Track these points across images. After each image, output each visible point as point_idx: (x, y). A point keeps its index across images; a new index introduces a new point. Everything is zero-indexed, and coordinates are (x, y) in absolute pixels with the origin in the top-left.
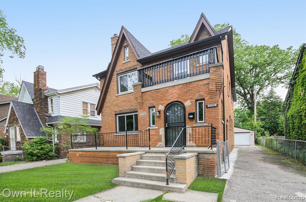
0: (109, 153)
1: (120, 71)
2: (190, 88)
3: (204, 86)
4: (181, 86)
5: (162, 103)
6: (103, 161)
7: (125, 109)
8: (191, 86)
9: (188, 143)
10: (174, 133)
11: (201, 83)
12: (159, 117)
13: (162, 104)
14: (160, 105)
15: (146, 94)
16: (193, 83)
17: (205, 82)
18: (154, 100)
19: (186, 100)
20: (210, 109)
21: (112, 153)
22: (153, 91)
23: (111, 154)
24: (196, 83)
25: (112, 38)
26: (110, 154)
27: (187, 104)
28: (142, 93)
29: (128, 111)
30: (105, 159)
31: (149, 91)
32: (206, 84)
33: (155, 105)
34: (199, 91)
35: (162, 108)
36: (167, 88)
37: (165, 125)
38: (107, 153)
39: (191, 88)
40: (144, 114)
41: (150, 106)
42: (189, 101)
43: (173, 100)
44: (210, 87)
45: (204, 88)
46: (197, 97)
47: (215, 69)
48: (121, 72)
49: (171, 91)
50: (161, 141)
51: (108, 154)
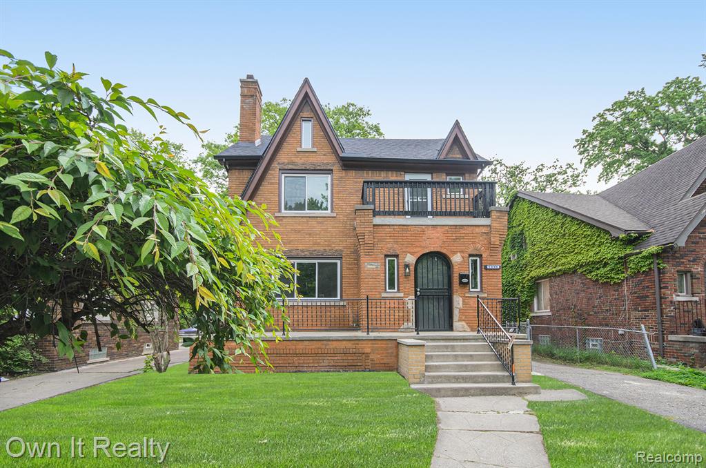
0: (325, 342)
1: (288, 164)
2: (462, 235)
3: (482, 235)
4: (447, 228)
5: (412, 251)
6: (305, 362)
7: (299, 248)
8: (462, 231)
9: (456, 324)
10: (431, 306)
11: (477, 230)
12: (407, 276)
13: (412, 254)
14: (408, 254)
15: (380, 229)
16: (465, 227)
17: (484, 230)
18: (397, 243)
19: (455, 253)
20: (491, 272)
21: (334, 343)
22: (395, 227)
23: (332, 344)
24: (470, 229)
25: (242, 81)
26: (328, 344)
27: (456, 259)
28: (374, 225)
29: (307, 254)
30: (311, 358)
31: (389, 225)
32: (485, 233)
33: (398, 253)
34: (474, 243)
35: (411, 259)
36: (423, 227)
37: (416, 291)
38: (320, 343)
39: (464, 235)
40: (374, 267)
41: (389, 253)
42: (459, 254)
43: (432, 250)
44: (492, 240)
45: (481, 238)
46: (471, 250)
47: (499, 214)
48: (291, 167)
49: (429, 232)
50: (408, 320)
51: (323, 344)
